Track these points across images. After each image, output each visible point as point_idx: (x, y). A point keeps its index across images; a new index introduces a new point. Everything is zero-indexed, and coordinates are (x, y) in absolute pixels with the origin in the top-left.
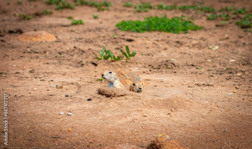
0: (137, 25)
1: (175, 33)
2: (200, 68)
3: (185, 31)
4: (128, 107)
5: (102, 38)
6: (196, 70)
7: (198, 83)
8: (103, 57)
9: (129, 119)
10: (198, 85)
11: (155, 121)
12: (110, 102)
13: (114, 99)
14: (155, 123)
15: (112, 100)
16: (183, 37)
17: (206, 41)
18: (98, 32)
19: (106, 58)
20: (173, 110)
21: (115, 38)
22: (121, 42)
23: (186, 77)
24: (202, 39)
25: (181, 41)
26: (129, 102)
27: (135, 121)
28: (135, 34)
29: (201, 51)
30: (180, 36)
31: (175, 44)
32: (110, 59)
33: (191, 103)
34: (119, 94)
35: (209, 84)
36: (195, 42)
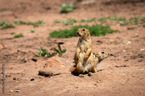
0: (66, 33)
1: (95, 36)
2: (117, 56)
3: (104, 34)
4: (63, 82)
5: (39, 44)
6: (114, 58)
7: (116, 65)
8: (40, 55)
9: (65, 90)
10: (117, 67)
11: (85, 90)
12: (49, 80)
13: (51, 77)
14: (85, 91)
15: (50, 78)
16: (102, 38)
17: (121, 39)
18: (35, 40)
19: (43, 55)
20: (98, 81)
21: (49, 43)
22: (54, 45)
23: (107, 63)
24: (117, 38)
25: (101, 40)
26: (63, 78)
27: (69, 91)
28: (64, 39)
29: (117, 46)
30: (100, 38)
31: (97, 43)
32: (46, 56)
33: (112, 76)
34: (56, 74)
35: (125, 65)
36: (112, 40)
